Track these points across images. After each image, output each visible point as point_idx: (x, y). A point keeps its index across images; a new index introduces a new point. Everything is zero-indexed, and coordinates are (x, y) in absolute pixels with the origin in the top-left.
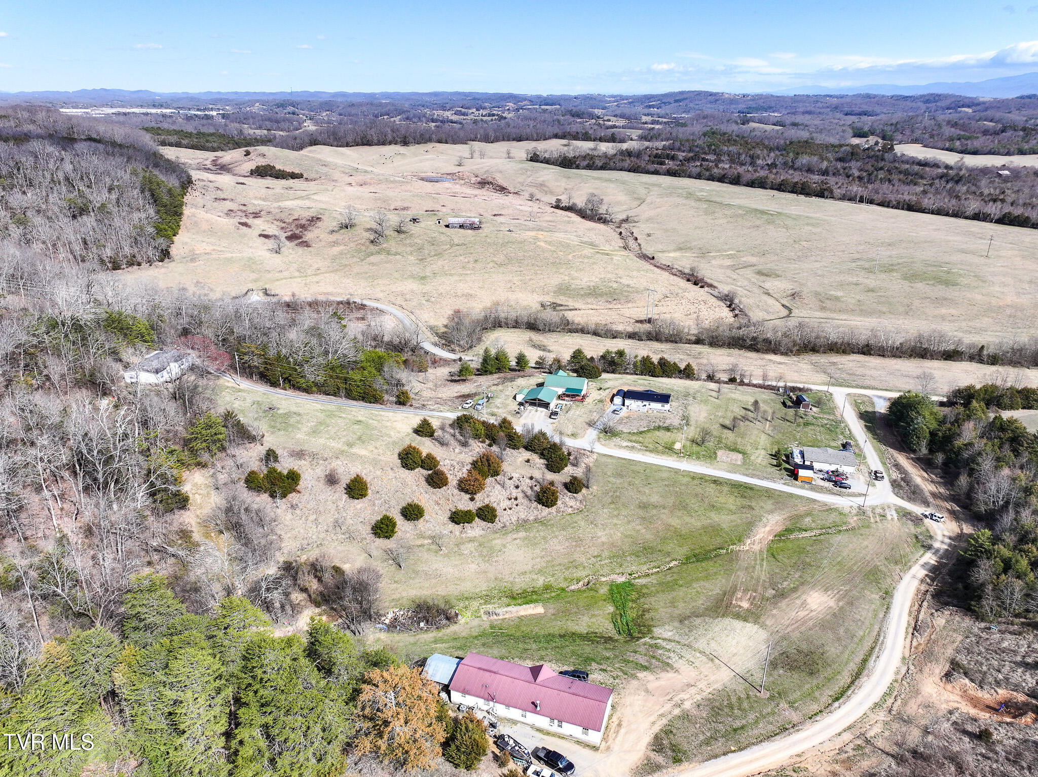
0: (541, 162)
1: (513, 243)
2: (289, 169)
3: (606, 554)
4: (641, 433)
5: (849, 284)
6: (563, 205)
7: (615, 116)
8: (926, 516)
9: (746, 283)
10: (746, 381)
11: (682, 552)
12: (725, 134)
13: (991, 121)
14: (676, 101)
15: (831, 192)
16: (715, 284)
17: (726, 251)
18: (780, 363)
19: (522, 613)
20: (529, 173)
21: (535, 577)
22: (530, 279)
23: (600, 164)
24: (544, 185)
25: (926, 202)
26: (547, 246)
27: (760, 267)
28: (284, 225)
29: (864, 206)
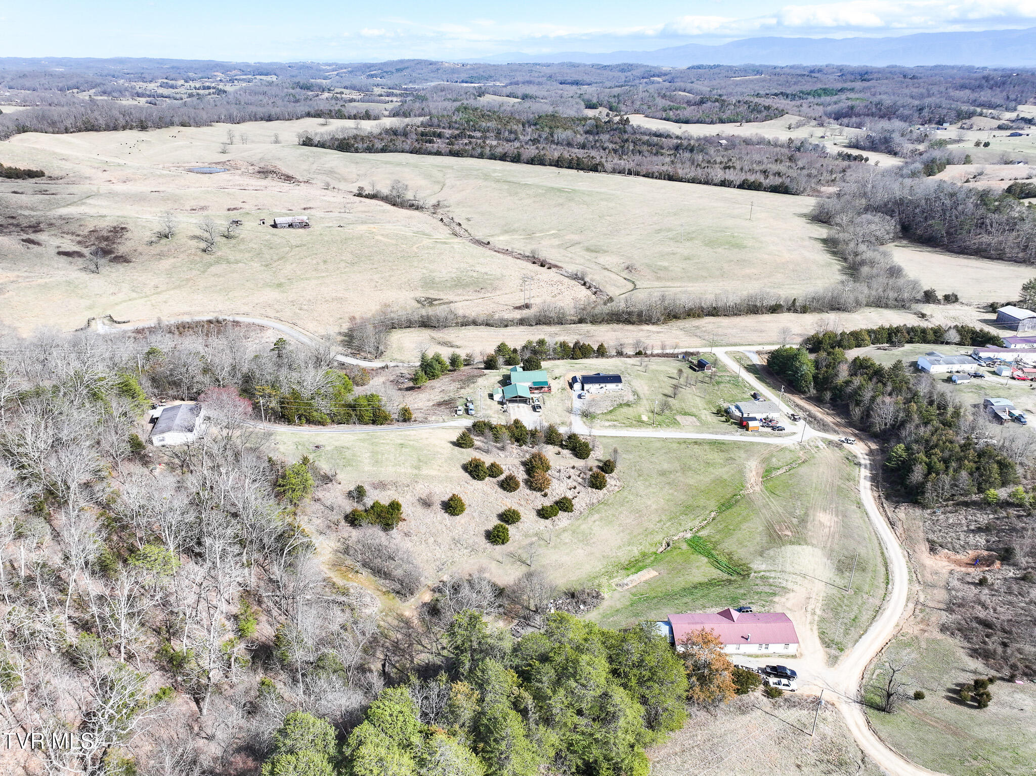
0: (316, 146)
1: (352, 239)
2: (22, 166)
3: (664, 518)
4: (611, 412)
5: (668, 254)
6: (367, 192)
7: (345, 88)
8: (843, 441)
9: (582, 261)
10: (649, 352)
11: (713, 504)
12: (476, 109)
13: (684, 91)
14: (398, 70)
15: (603, 166)
16: (559, 264)
17: (548, 231)
18: (658, 333)
19: (643, 579)
20: (311, 159)
21: (629, 548)
22: (390, 276)
23: (380, 146)
24: (335, 173)
25: (681, 173)
26: (386, 240)
27: (586, 245)
28: (79, 239)
29: (632, 178)
